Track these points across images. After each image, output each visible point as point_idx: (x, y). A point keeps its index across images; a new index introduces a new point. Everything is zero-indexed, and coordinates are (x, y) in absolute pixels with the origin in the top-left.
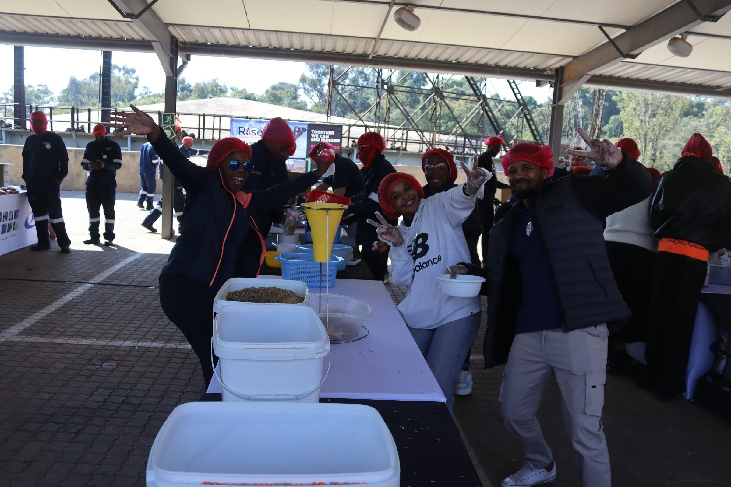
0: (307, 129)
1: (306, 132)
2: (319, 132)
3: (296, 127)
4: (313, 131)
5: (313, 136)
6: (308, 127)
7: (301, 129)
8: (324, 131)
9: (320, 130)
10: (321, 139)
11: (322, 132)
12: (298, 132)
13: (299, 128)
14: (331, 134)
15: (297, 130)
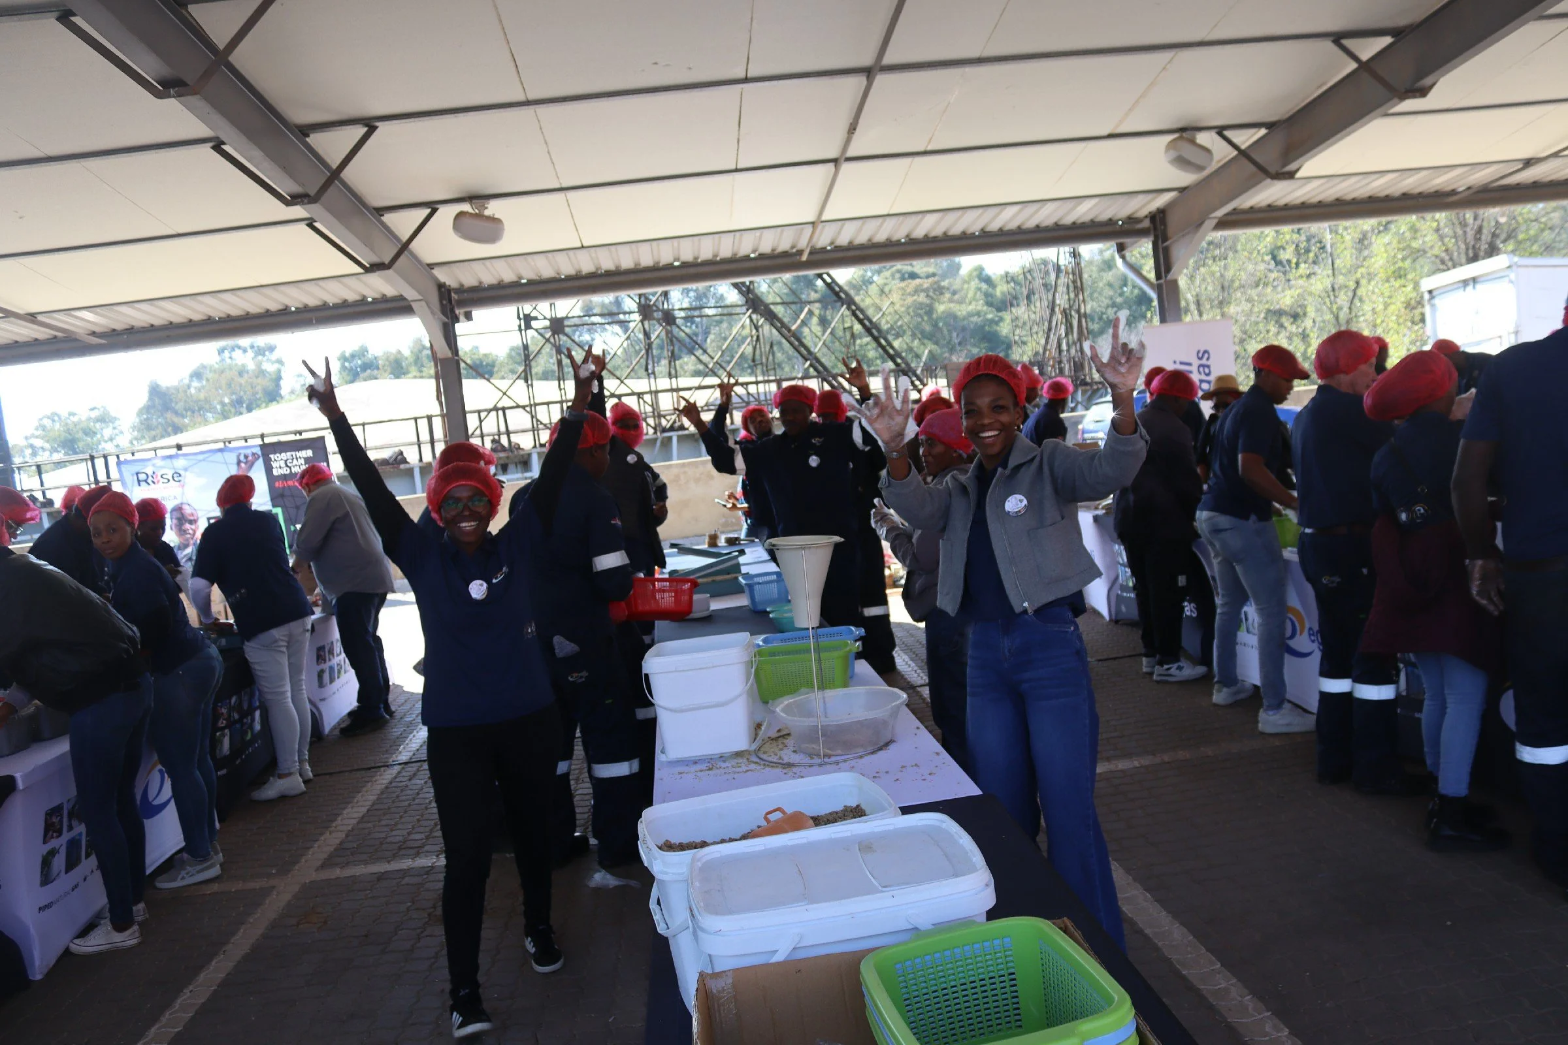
0: (260, 453)
1: (261, 460)
2: (284, 456)
3: (239, 454)
4: (272, 456)
5: (274, 464)
6: (262, 451)
7: (250, 457)
8: (294, 453)
9: (286, 452)
10: (290, 468)
11: (289, 454)
12: (244, 463)
13: (246, 457)
14: (305, 456)
15: (242, 458)
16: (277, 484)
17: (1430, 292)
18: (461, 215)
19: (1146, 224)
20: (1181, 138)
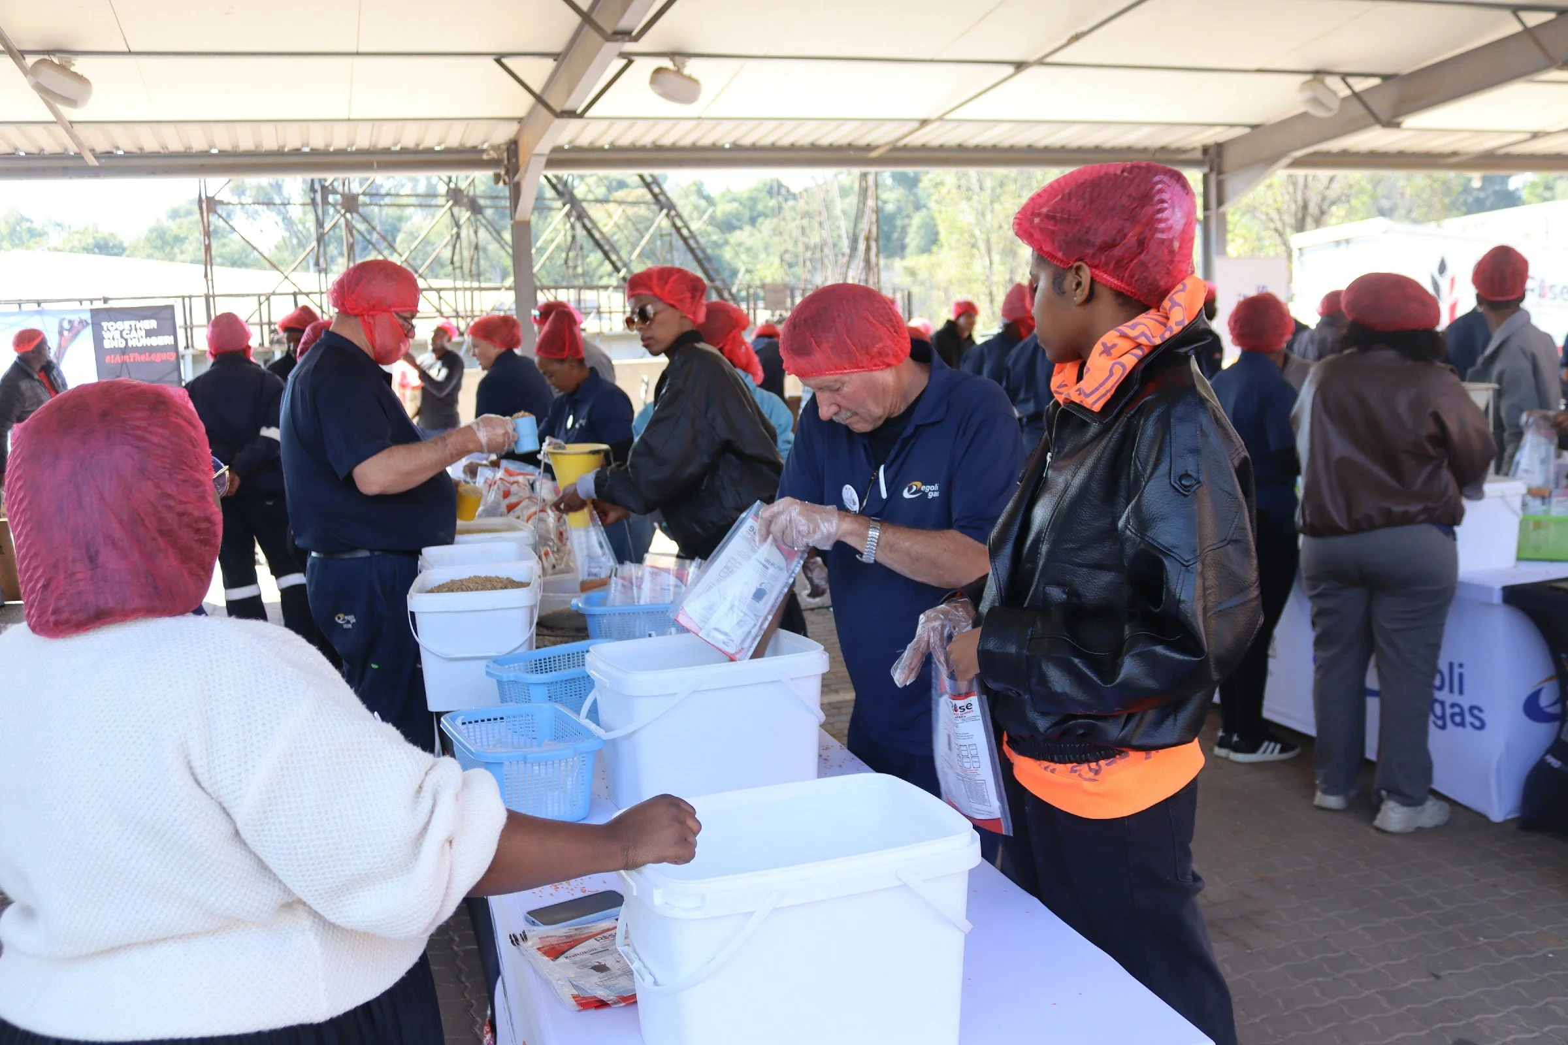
0: (90, 321)
2: (120, 325)
3: (64, 319)
4: (104, 324)
5: (106, 334)
6: (92, 317)
7: (76, 323)
8: (133, 323)
9: (123, 320)
10: (126, 340)
11: (127, 324)
12: (69, 330)
13: (70, 322)
14: (148, 328)
15: (66, 325)
16: (108, 359)
17: (1300, 249)
18: (659, 71)
19: (1198, 155)
20: (1314, 79)
